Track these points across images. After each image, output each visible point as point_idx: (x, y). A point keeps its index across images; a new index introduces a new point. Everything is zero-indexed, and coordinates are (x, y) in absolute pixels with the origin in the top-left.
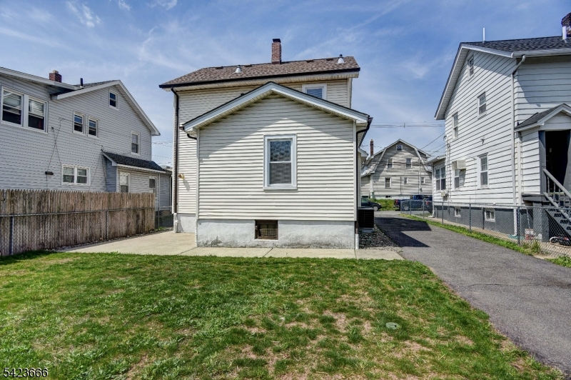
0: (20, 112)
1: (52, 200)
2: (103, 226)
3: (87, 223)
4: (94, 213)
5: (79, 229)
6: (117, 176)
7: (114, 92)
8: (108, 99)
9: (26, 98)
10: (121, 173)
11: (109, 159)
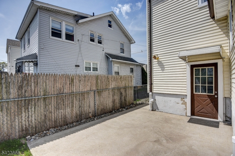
0: (61, 31)
1: (37, 83)
2: (92, 105)
3: (76, 103)
4: (83, 94)
5: (68, 110)
6: (113, 67)
7: (111, 20)
8: (107, 24)
9: (64, 24)
10: (115, 65)
11: (109, 57)
